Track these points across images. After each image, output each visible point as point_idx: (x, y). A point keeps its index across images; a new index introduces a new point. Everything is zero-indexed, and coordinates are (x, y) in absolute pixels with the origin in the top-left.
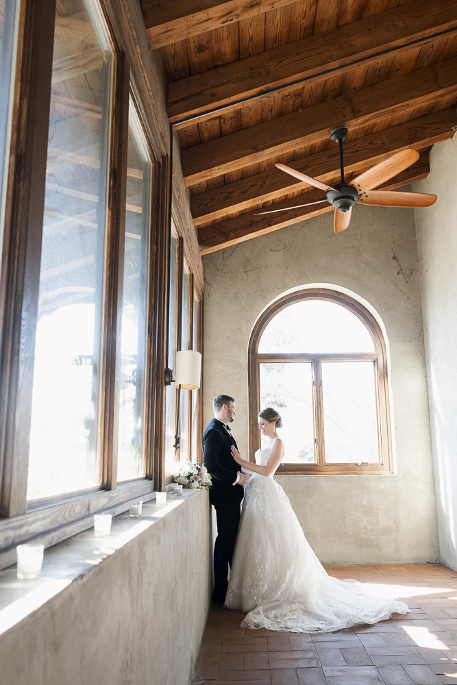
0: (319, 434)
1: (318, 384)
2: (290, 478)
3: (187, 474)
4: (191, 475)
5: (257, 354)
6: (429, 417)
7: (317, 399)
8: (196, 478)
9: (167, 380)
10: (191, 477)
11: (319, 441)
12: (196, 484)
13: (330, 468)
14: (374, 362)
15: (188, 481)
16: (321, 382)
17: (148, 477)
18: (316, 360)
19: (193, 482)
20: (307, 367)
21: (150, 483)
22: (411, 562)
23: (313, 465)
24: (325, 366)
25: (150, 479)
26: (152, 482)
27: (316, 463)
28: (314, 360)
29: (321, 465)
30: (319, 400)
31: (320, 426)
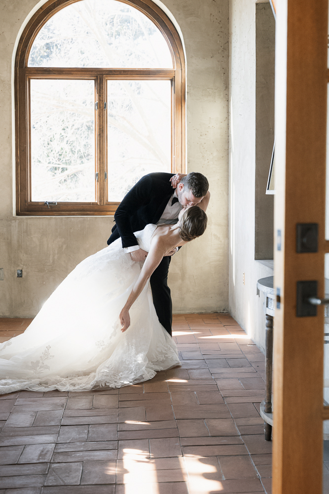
1: (102, 106)
2: (62, 219)
5: (26, 67)
6: (228, 149)
11: (101, 176)
13: (112, 208)
14: (172, 80)
18: (100, 76)
20: (89, 86)
22: (197, 312)
23: (93, 204)
24: (113, 86)
27: (97, 202)
28: (97, 76)
29: (102, 204)
30: (102, 127)
31: (102, 159)
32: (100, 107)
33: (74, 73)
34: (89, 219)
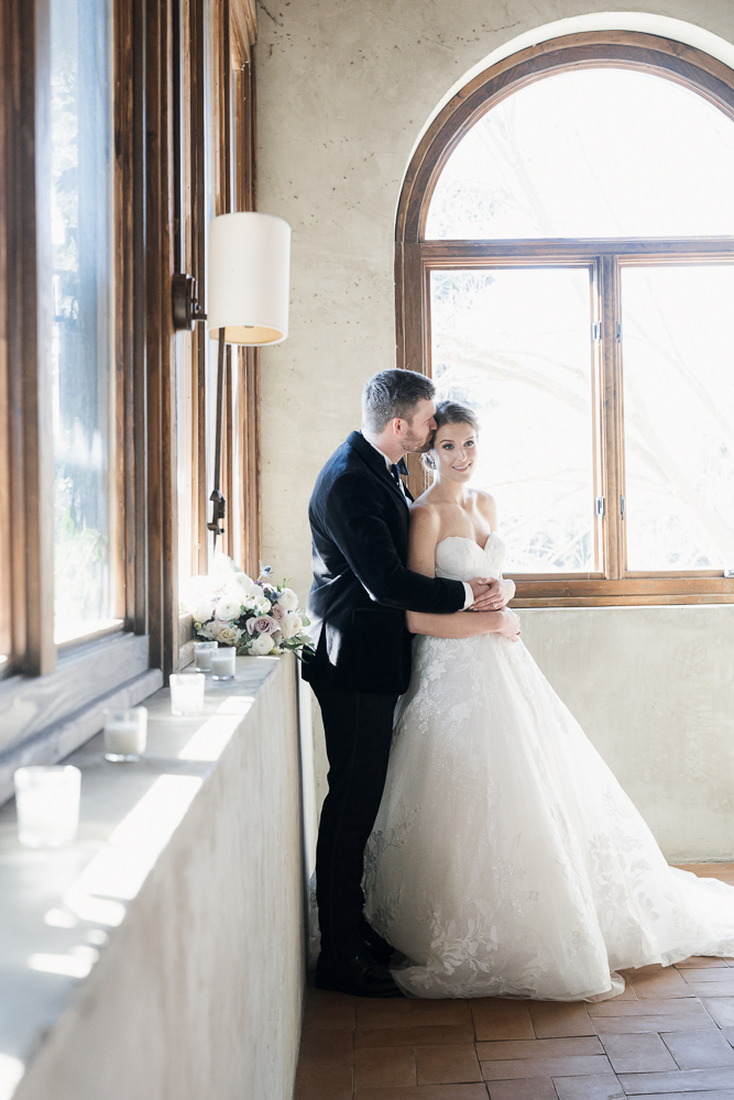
0: (609, 484)
1: (609, 331)
3: (236, 613)
4: (249, 614)
5: (421, 241)
7: (607, 381)
8: (266, 625)
9: (181, 312)
10: (251, 622)
11: (611, 506)
12: (264, 642)
13: (641, 587)
15: (240, 632)
16: (619, 328)
17: (132, 627)
18: (603, 261)
19: (256, 635)
20: (577, 282)
21: (139, 646)
23: (593, 577)
24: (631, 278)
25: (140, 632)
26: (145, 639)
27: (601, 571)
28: (598, 258)
29: (616, 578)
30: (612, 384)
31: (613, 463)
32: (607, 335)
33: (542, 251)
34: (591, 615)
